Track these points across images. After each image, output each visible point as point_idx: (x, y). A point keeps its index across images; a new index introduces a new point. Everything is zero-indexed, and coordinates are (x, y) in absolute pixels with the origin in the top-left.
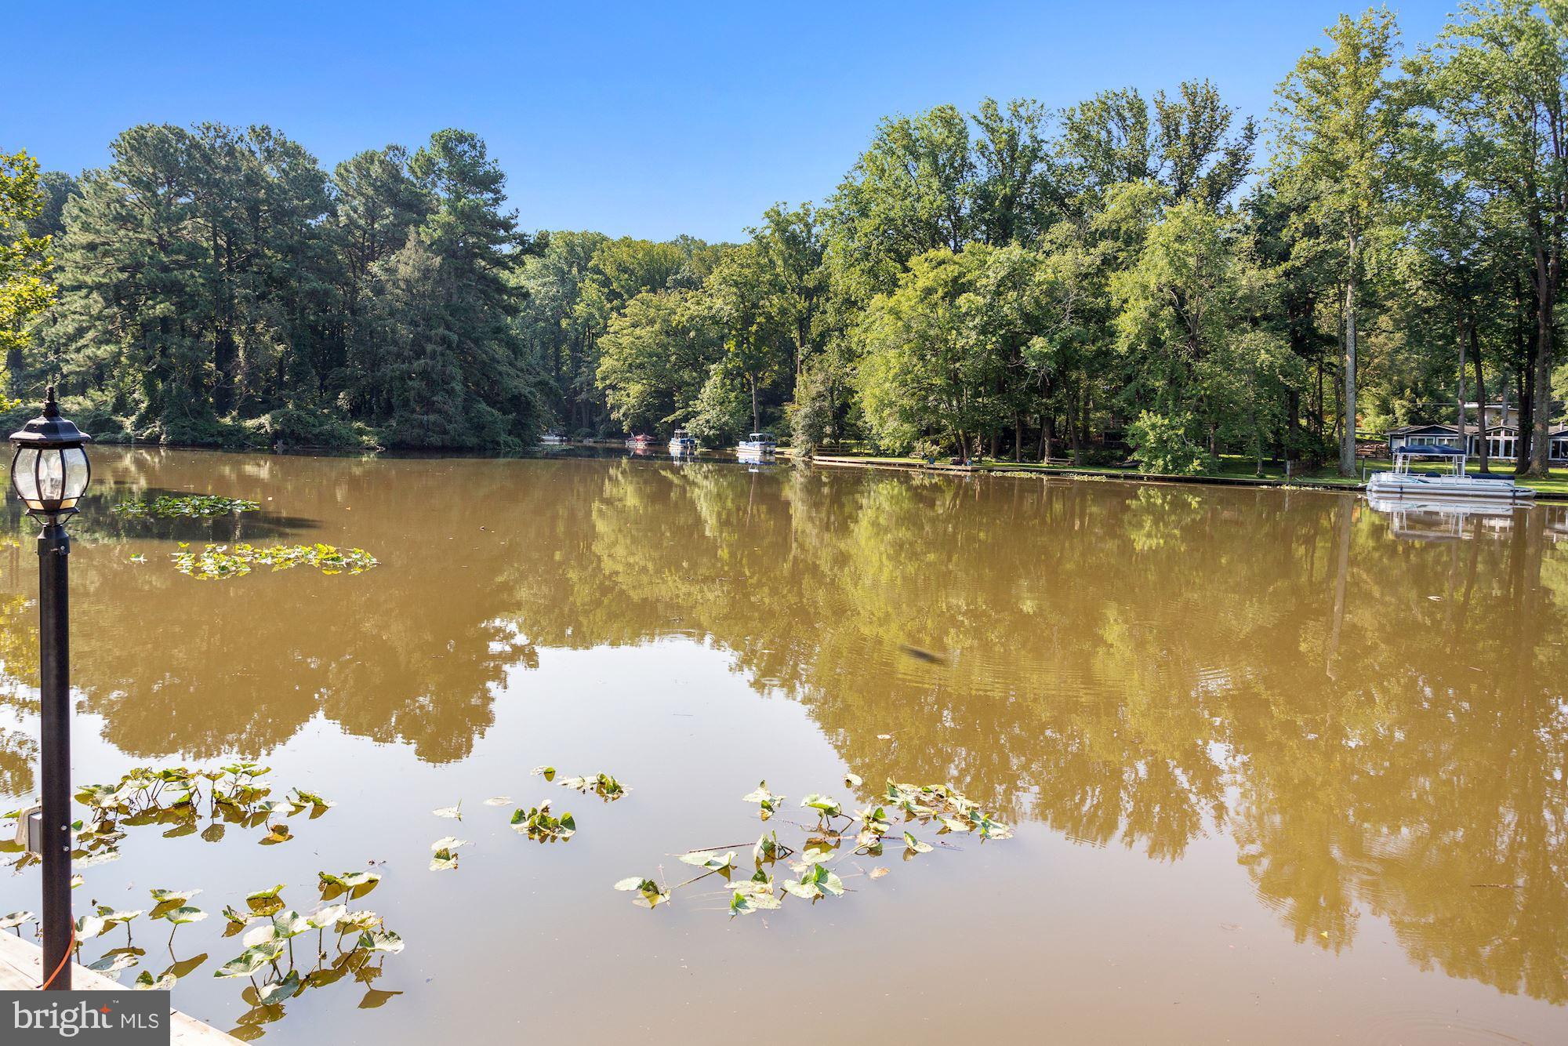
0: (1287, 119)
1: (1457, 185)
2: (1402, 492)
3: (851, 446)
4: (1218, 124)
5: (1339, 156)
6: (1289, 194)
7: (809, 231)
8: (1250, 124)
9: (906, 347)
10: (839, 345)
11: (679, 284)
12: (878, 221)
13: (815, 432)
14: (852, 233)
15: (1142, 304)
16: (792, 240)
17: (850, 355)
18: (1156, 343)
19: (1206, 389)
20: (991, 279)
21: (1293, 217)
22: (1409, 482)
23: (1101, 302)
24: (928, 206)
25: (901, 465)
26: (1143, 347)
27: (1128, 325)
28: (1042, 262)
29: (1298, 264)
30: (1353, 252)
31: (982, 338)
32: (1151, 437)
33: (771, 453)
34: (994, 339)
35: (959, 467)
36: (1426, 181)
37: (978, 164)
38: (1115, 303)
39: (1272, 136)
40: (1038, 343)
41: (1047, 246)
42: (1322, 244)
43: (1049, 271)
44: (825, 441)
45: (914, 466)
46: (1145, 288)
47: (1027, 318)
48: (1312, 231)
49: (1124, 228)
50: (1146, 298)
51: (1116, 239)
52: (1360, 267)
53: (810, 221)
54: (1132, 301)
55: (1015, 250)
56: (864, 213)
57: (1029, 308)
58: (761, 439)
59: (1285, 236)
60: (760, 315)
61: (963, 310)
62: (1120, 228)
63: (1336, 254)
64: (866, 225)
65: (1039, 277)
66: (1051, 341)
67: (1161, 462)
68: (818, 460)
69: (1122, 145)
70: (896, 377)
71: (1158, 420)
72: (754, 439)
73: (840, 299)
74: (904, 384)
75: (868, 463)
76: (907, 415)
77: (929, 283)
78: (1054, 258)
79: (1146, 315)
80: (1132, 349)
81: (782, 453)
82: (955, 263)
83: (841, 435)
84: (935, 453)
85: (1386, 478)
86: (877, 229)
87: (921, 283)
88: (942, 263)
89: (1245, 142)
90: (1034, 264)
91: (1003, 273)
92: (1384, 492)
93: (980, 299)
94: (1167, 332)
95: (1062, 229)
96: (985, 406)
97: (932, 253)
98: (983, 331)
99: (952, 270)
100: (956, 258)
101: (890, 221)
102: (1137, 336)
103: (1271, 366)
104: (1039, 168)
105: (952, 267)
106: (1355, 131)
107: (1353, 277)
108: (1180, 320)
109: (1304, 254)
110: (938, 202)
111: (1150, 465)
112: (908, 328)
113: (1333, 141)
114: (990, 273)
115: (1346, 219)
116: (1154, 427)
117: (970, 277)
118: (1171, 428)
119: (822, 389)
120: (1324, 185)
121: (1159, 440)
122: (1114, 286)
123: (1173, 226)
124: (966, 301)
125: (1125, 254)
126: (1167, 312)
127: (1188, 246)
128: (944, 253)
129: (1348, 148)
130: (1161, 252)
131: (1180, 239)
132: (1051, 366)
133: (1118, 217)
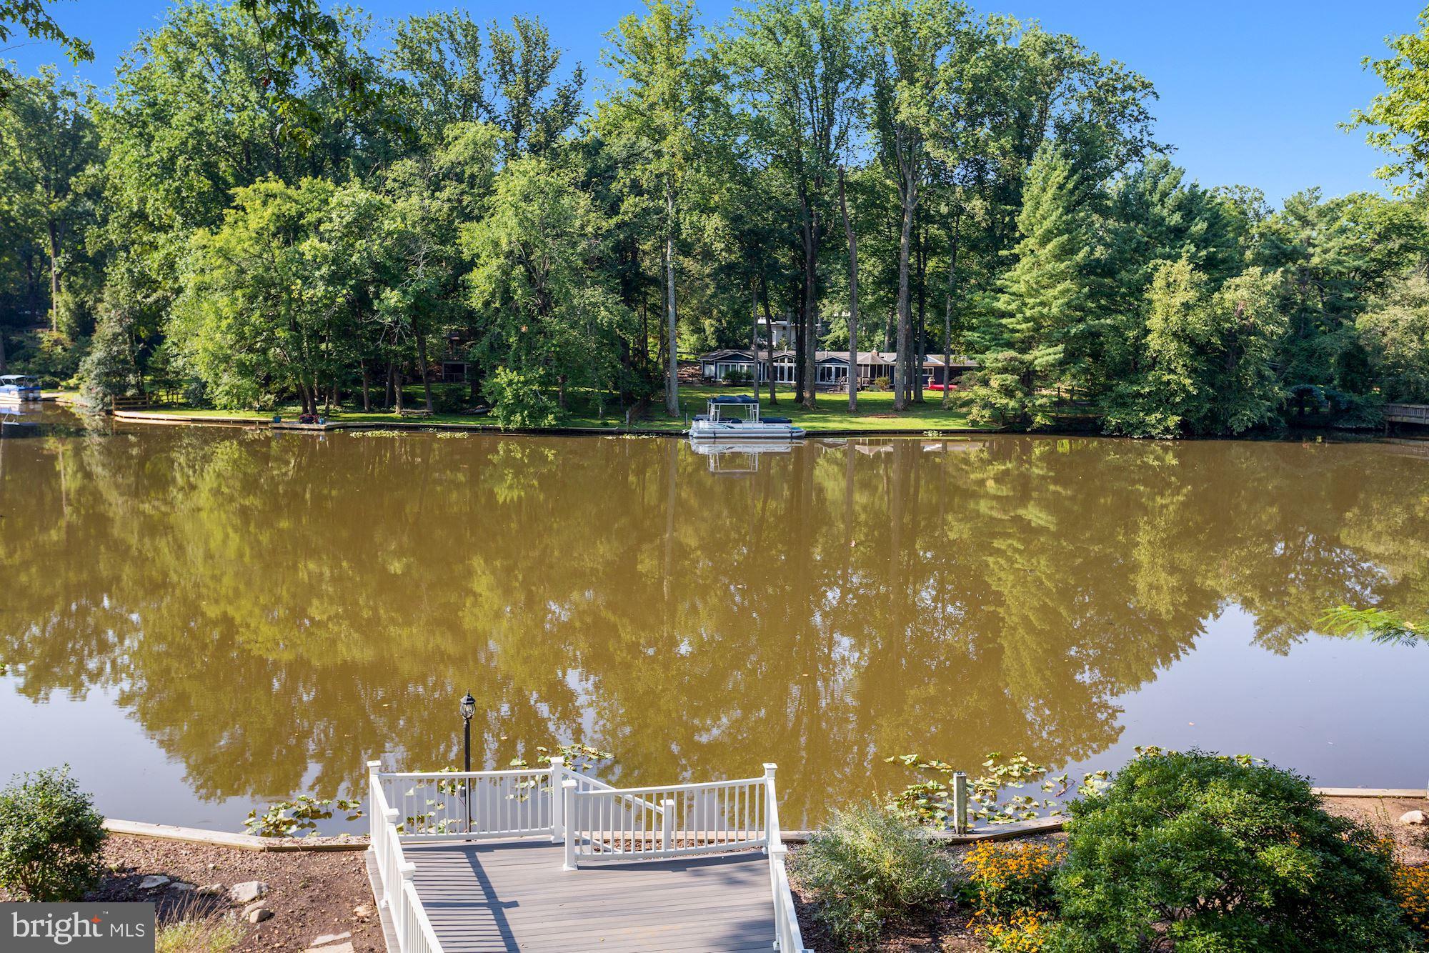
2: (715, 437)
4: (549, 65)
5: (658, 122)
6: (616, 147)
7: (54, 104)
8: (579, 70)
9: (239, 293)
10: (129, 271)
12: (184, 134)
13: (113, 381)
14: (146, 139)
15: (495, 262)
16: (30, 115)
18: (507, 297)
19: (553, 345)
20: (337, 222)
21: (621, 173)
22: (721, 428)
23: (449, 250)
25: (235, 422)
26: (497, 305)
27: (481, 281)
28: (389, 207)
29: (626, 218)
30: (670, 210)
31: (330, 289)
32: (509, 393)
34: (345, 292)
35: (311, 426)
38: (466, 255)
40: (392, 297)
41: (390, 184)
42: (645, 202)
43: (398, 218)
44: (129, 394)
46: (496, 244)
47: (378, 267)
48: (636, 188)
49: (468, 172)
50: (497, 256)
51: (460, 181)
52: (678, 224)
53: (56, 91)
54: (484, 255)
55: (355, 194)
56: (162, 117)
57: (380, 259)
58: (18, 382)
59: (615, 187)
61: (308, 256)
62: (463, 172)
63: (659, 211)
64: (168, 139)
65: (388, 224)
66: (405, 292)
67: (518, 417)
68: (122, 416)
69: (459, 74)
70: (229, 327)
71: (514, 376)
72: (7, 382)
73: (126, 211)
74: (240, 335)
75: (193, 420)
76: (245, 370)
77: (263, 223)
78: (400, 204)
79: (498, 273)
80: (487, 304)
81: (53, 400)
82: (290, 199)
84: (270, 403)
85: (704, 425)
86: (184, 143)
87: (255, 222)
88: (270, 196)
89: (576, 87)
90: (380, 207)
91: (348, 218)
92: (702, 438)
93: (325, 245)
94: (519, 292)
95: (405, 167)
96: (329, 353)
97: (259, 185)
98: (332, 280)
99: (291, 209)
100: (292, 193)
101: (199, 134)
102: (493, 294)
103: (610, 323)
105: (289, 205)
106: (672, 100)
107: (672, 234)
108: (530, 278)
109: (632, 209)
110: (262, 121)
111: (508, 420)
112: (242, 271)
113: (652, 106)
114: (334, 216)
115: (665, 181)
116: (510, 383)
117: (312, 217)
118: (526, 383)
119: (118, 330)
120: (644, 142)
121: (516, 396)
122: (465, 237)
123: (520, 183)
124: (309, 246)
125: (470, 198)
126: (519, 270)
127: (535, 207)
128: (276, 186)
129: (664, 117)
130: (510, 213)
131: (527, 198)
132: (406, 319)
133: (461, 159)
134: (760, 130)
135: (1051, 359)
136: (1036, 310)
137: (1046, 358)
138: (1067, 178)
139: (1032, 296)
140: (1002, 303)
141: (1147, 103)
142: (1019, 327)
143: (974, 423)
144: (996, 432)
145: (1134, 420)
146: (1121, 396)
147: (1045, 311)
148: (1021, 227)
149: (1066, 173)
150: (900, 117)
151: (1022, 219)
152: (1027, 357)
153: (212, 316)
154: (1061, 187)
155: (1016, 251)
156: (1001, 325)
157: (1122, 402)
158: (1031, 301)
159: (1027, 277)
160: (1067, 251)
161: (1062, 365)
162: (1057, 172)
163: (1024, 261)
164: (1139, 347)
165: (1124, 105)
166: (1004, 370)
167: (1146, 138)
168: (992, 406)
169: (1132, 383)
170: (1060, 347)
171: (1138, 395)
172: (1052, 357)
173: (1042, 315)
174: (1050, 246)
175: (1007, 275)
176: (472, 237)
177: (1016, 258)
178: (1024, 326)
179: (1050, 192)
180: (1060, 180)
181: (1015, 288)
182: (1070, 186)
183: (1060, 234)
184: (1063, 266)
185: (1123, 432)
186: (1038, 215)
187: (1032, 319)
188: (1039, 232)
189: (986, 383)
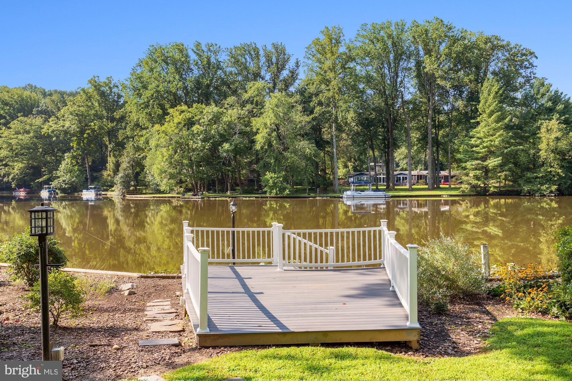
0: (310, 62)
1: (364, 88)
2: (354, 198)
3: (142, 190)
4: (286, 61)
5: (328, 77)
6: (312, 89)
7: (111, 90)
8: (297, 61)
9: (170, 147)
10: (133, 145)
11: (40, 113)
12: (152, 92)
13: (126, 184)
14: (140, 95)
15: (265, 131)
16: (102, 94)
17: (138, 149)
18: (270, 145)
19: (289, 163)
20: (205, 120)
21: (314, 99)
22: (356, 194)
23: (248, 129)
24: (175, 86)
25: (169, 197)
26: (266, 147)
27: (260, 139)
28: (225, 113)
29: (316, 115)
30: (334, 112)
31: (203, 144)
32: (271, 181)
33: (100, 195)
34: (209, 144)
35: (196, 197)
36: (354, 88)
37: (194, 69)
38: (254, 130)
39: (306, 68)
40: (226, 146)
41: (226, 106)
42: (323, 109)
43: (229, 117)
44: (132, 188)
45: (174, 197)
46: (265, 124)
47: (221, 136)
48: (320, 104)
49: (255, 100)
50: (266, 129)
51: (252, 103)
52: (336, 117)
53: (112, 86)
54: (261, 129)
55: (213, 109)
56: (145, 87)
57: (222, 132)
58: (95, 188)
59: (312, 104)
60: (89, 129)
61: (195, 132)
62: (253, 100)
63: (329, 112)
64: (147, 94)
65: (225, 119)
66: (231, 144)
67: (275, 191)
68: (128, 197)
69: (252, 66)
70: (167, 160)
71: (273, 175)
72: (91, 188)
73: (133, 124)
74: (171, 163)
75: (154, 197)
76: (172, 176)
77: (179, 121)
78: (230, 111)
79: (266, 135)
80: (262, 148)
81: (106, 195)
82: (189, 112)
83: (138, 185)
84: (182, 191)
85: (349, 193)
86: (152, 95)
87: (176, 120)
88: (183, 112)
89: (296, 68)
90: (222, 113)
91: (210, 117)
92: (348, 198)
93: (202, 127)
94: (275, 142)
95: (231, 99)
96: (203, 171)
97: (179, 107)
98: (204, 140)
99: (188, 115)
100: (190, 110)
101: (158, 92)
102: (264, 144)
103: (310, 154)
104: (219, 72)
106: (333, 69)
107: (335, 121)
108: (279, 137)
109: (318, 112)
110: (180, 85)
111: (271, 192)
112: (171, 139)
113: (325, 72)
114: (205, 117)
115: (331, 100)
116: (271, 178)
117: (196, 118)
118: (278, 178)
119: (128, 165)
120: (323, 86)
121: (274, 183)
122: (254, 123)
123: (275, 101)
124: (196, 128)
125: (256, 110)
126: (274, 134)
127: (280, 109)
128: (184, 107)
129: (330, 75)
130: (271, 111)
131: (277, 106)
132: (232, 155)
133: (253, 95)
134: (369, 79)
135: (496, 163)
136: (489, 143)
137: (494, 163)
138: (499, 89)
139: (486, 138)
140: (473, 141)
141: (533, 60)
142: (481, 151)
143: (463, 191)
144: (473, 195)
145: (536, 188)
146: (529, 178)
147: (493, 143)
148: (480, 110)
149: (498, 87)
150: (426, 70)
151: (480, 107)
152: (485, 163)
153: (160, 156)
154: (497, 93)
155: (478, 120)
156: (473, 151)
157: (529, 181)
158: (486, 140)
159: (484, 130)
160: (500, 119)
161: (501, 166)
162: (494, 87)
163: (482, 124)
164: (536, 157)
165: (522, 62)
166: (476, 169)
167: (532, 76)
168: (471, 184)
169: (534, 173)
170: (500, 158)
171: (537, 177)
172: (497, 162)
173: (491, 145)
174: (493, 117)
175: (474, 130)
176: (256, 123)
177: (478, 123)
178: (483, 150)
179: (492, 96)
180: (496, 90)
181: (478, 135)
182: (501, 92)
183: (498, 112)
184: (499, 125)
185: (531, 194)
186: (487, 105)
187: (487, 147)
188: (488, 111)
189: (467, 175)
